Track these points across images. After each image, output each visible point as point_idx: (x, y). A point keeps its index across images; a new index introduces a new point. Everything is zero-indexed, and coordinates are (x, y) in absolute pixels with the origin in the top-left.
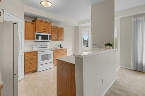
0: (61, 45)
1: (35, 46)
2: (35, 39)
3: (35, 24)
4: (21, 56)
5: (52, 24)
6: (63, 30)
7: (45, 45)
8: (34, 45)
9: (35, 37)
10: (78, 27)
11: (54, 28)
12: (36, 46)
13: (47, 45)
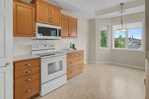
0: (73, 45)
1: (34, 47)
2: (35, 34)
3: (36, 8)
4: (5, 72)
5: (63, 12)
6: (77, 22)
7: (51, 46)
8: (34, 45)
9: (35, 31)
10: (94, 19)
11: (65, 19)
12: (37, 47)
13: (53, 46)
